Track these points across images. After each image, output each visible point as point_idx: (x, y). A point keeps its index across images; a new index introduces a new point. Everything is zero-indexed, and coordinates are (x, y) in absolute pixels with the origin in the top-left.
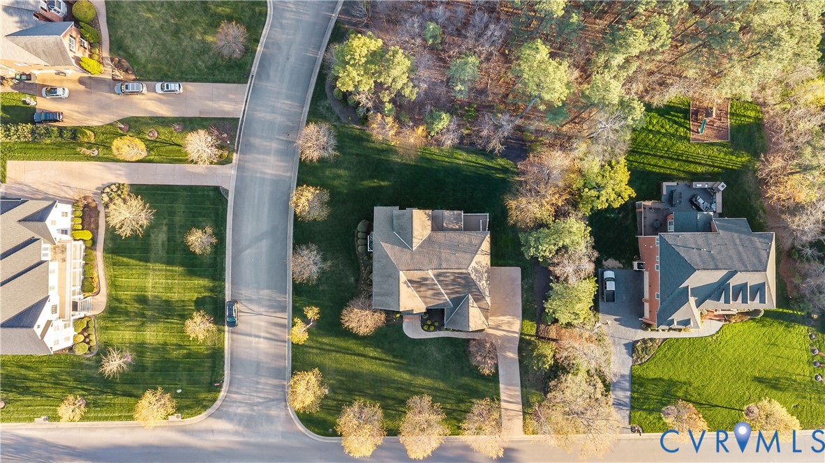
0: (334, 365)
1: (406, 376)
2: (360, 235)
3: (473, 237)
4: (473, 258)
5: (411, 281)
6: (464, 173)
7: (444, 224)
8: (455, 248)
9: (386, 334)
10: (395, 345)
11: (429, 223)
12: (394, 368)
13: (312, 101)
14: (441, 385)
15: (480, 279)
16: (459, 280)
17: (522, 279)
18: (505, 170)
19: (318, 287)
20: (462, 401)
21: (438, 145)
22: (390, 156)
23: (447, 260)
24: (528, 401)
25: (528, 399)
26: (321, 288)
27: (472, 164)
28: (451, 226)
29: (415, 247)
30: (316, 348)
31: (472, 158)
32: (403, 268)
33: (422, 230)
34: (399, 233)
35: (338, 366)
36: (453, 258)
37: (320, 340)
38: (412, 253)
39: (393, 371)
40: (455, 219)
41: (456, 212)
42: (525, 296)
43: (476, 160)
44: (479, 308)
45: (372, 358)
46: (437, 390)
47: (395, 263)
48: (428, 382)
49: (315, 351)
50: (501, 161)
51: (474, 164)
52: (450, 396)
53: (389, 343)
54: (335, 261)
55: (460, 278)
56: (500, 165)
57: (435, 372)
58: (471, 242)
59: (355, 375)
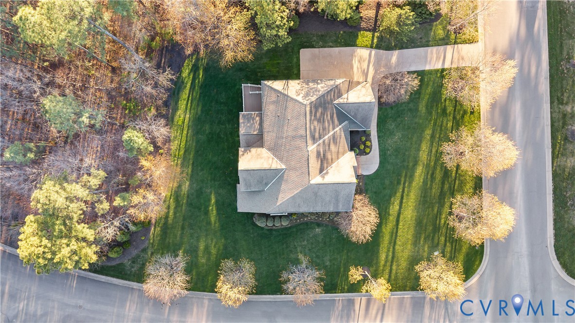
0: (409, 247)
1: (419, 171)
2: (270, 224)
3: (268, 100)
4: (292, 99)
5: (321, 170)
6: (199, 112)
7: (255, 133)
8: (281, 119)
9: (375, 193)
10: (387, 182)
11: (253, 150)
12: (410, 183)
13: (126, 279)
14: (428, 132)
15: (316, 91)
16: (318, 115)
17: (313, 47)
18: (195, 69)
19: (327, 266)
20: (444, 110)
21: (170, 141)
22: (183, 193)
23: (296, 129)
24: (443, 39)
25: (440, 40)
26: (328, 263)
27: (189, 105)
28: (257, 126)
29: (282, 166)
30: (391, 266)
31: (182, 104)
32: (306, 179)
33: (262, 158)
34: (266, 184)
35: (410, 242)
36: (294, 123)
37: (382, 263)
38: (290, 168)
39: (414, 184)
40: (249, 121)
41: (241, 121)
42: (331, 44)
43: (184, 99)
44: (348, 92)
45: (401, 207)
46: (433, 136)
47: (301, 189)
48: (425, 146)
49: (394, 267)
50: (185, 73)
51: (190, 102)
52: (439, 122)
53: (384, 188)
54: (299, 249)
55: (316, 113)
56: (189, 74)
57: (414, 139)
58: (274, 102)
59: (419, 224)
